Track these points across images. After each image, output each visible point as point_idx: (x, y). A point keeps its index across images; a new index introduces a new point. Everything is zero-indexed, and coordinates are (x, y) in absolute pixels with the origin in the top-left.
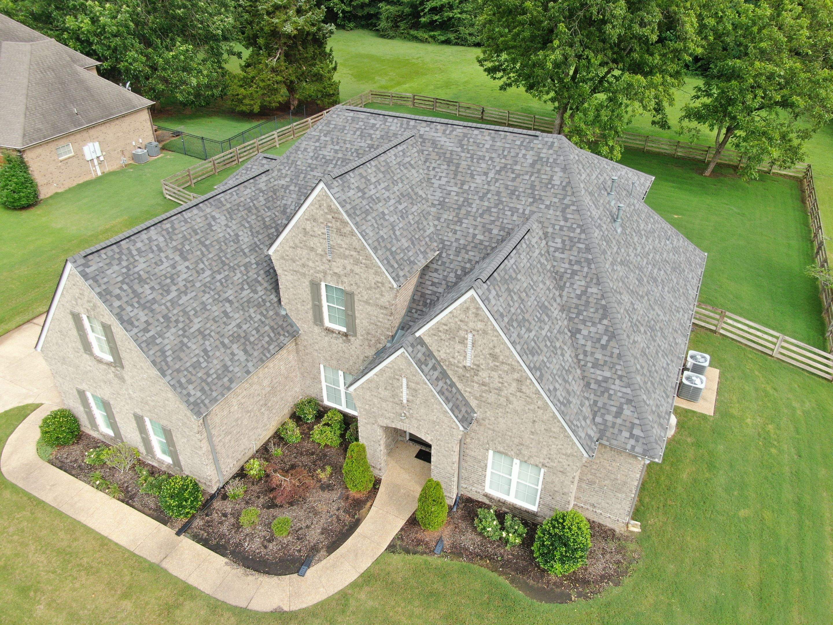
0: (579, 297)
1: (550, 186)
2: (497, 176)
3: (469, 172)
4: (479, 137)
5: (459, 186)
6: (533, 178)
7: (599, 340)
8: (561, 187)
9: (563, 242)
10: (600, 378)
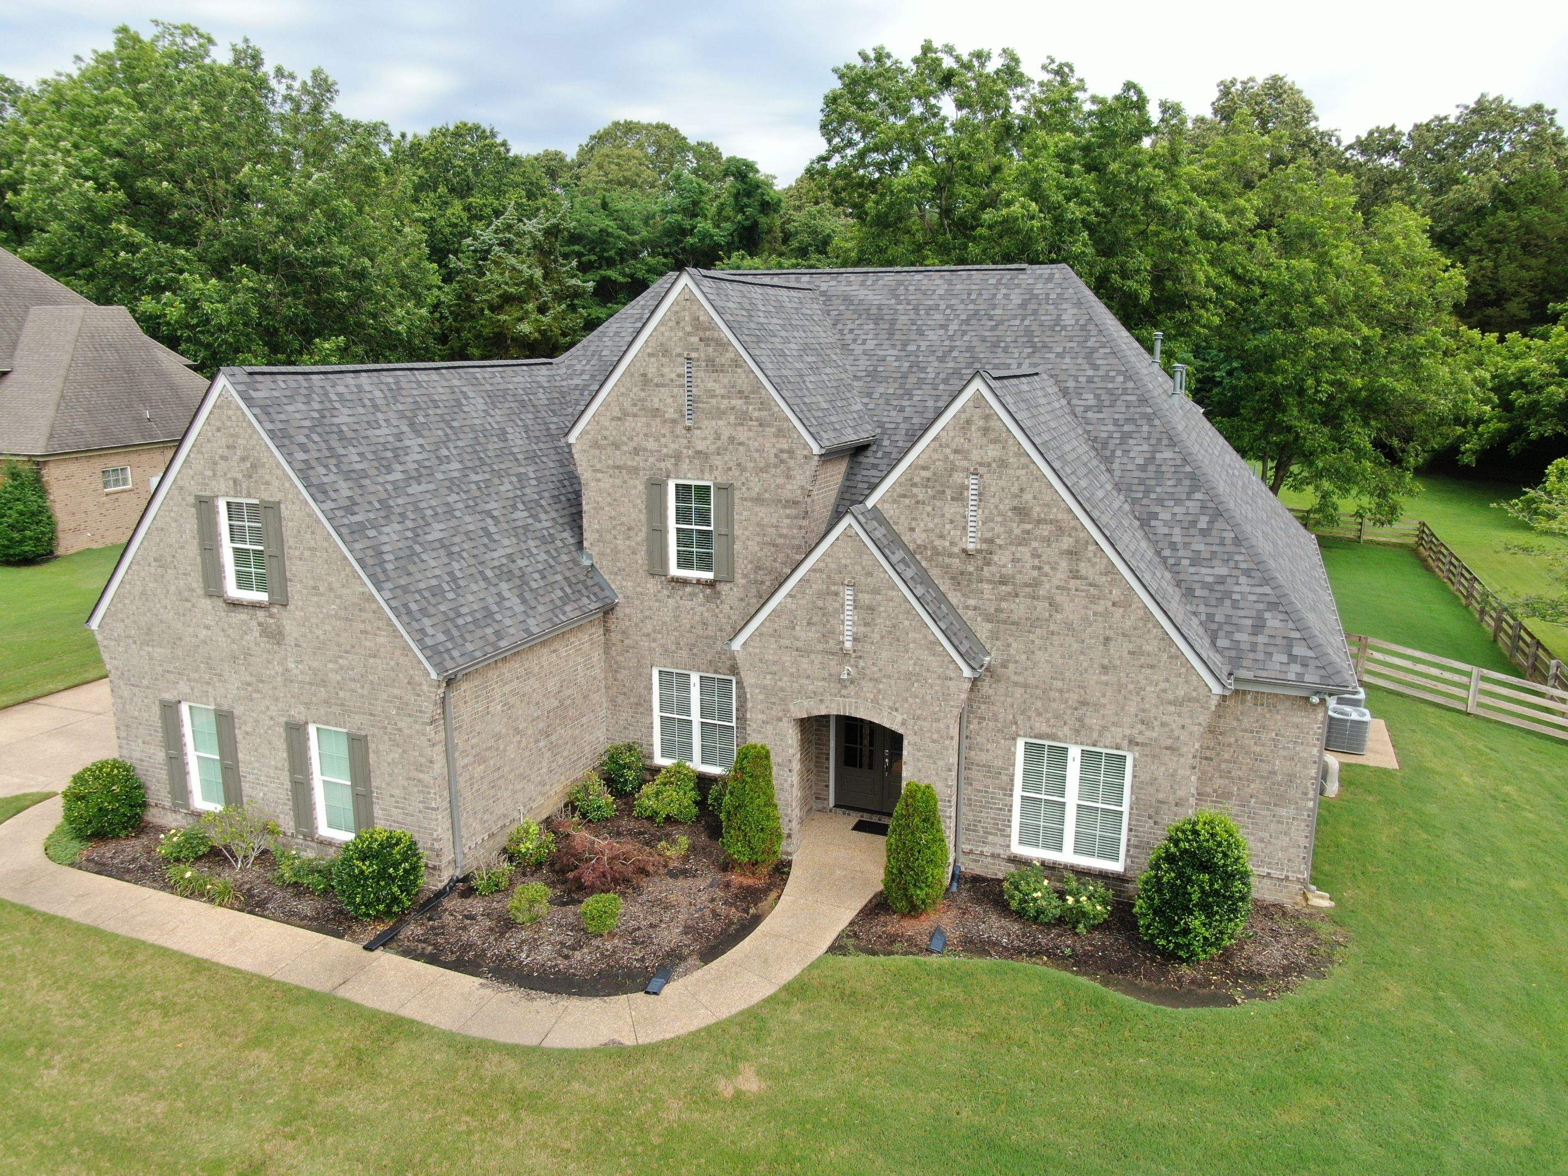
0: (1143, 467)
1: (1058, 328)
2: (964, 327)
3: (915, 327)
4: (925, 282)
5: (899, 347)
6: (1027, 322)
7: (1194, 523)
8: (1077, 327)
9: (1097, 397)
10: (1210, 579)
